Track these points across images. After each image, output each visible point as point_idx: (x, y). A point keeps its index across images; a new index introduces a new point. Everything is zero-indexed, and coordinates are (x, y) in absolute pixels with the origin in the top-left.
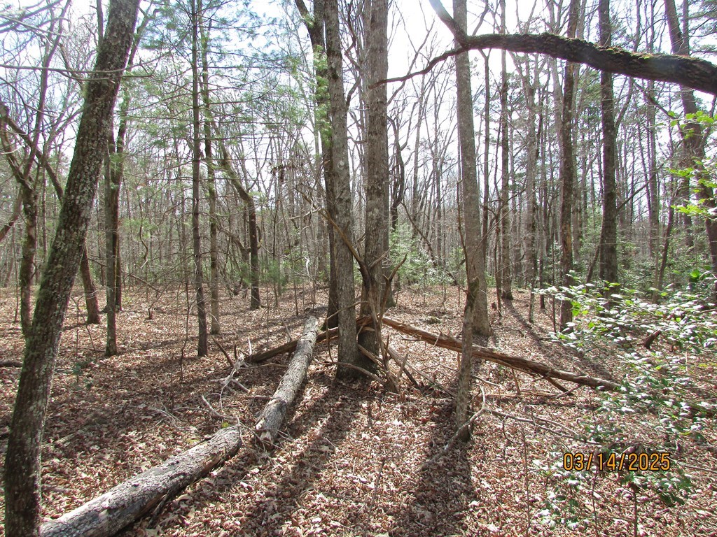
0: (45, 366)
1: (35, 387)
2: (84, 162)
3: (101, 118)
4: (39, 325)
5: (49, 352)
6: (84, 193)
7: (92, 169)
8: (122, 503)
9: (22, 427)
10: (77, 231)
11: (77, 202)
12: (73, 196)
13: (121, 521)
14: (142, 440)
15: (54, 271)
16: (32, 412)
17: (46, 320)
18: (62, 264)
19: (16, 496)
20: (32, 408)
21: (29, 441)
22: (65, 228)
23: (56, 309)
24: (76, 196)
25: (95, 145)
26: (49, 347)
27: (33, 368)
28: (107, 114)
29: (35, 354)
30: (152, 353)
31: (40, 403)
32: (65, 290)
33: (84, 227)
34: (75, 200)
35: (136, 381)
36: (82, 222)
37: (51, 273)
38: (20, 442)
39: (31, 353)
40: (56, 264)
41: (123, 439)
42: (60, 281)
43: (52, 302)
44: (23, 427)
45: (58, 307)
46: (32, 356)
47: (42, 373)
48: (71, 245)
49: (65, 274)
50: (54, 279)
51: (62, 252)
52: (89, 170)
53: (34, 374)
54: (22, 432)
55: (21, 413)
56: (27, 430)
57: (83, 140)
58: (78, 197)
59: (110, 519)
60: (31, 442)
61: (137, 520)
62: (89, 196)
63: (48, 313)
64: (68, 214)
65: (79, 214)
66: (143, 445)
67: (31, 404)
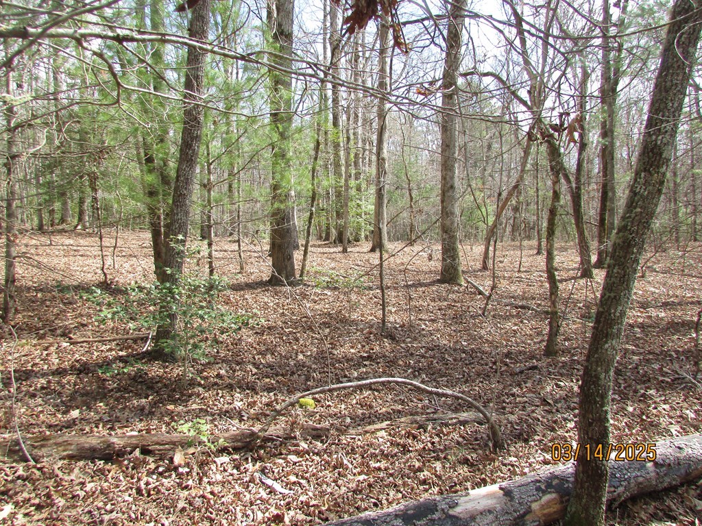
0: (620, 308)
1: (611, 327)
2: (667, 99)
3: (688, 46)
4: (617, 267)
5: (625, 295)
6: (666, 132)
7: (676, 105)
8: (667, 461)
9: (597, 362)
10: (658, 173)
11: (659, 142)
12: (654, 137)
13: (667, 480)
14: (665, 402)
15: (633, 215)
16: (607, 350)
17: (623, 264)
18: (641, 208)
19: (590, 424)
20: (607, 346)
21: (603, 376)
22: (645, 170)
23: (633, 253)
24: (657, 137)
25: (680, 78)
26: (625, 289)
27: (609, 309)
28: (695, 40)
29: (612, 295)
30: (653, 312)
31: (614, 342)
32: (642, 234)
33: (665, 168)
34: (656, 140)
35: (642, 339)
36: (663, 164)
37: (630, 217)
38: (595, 375)
39: (608, 294)
40: (635, 208)
41: (643, 396)
42: (638, 225)
43: (629, 245)
44: (599, 362)
45: (635, 251)
46: (609, 297)
47: (618, 314)
48: (651, 188)
49: (644, 217)
50: (632, 223)
51: (642, 196)
52: (672, 107)
53: (610, 314)
54: (597, 366)
55: (597, 349)
56: (602, 364)
57: (666, 75)
58: (660, 137)
59: (658, 474)
60: (605, 378)
61: (682, 485)
62: (671, 135)
63: (625, 257)
64: (648, 157)
65: (661, 154)
66: (667, 407)
67: (606, 342)
